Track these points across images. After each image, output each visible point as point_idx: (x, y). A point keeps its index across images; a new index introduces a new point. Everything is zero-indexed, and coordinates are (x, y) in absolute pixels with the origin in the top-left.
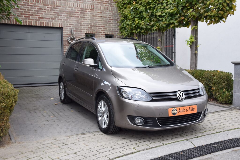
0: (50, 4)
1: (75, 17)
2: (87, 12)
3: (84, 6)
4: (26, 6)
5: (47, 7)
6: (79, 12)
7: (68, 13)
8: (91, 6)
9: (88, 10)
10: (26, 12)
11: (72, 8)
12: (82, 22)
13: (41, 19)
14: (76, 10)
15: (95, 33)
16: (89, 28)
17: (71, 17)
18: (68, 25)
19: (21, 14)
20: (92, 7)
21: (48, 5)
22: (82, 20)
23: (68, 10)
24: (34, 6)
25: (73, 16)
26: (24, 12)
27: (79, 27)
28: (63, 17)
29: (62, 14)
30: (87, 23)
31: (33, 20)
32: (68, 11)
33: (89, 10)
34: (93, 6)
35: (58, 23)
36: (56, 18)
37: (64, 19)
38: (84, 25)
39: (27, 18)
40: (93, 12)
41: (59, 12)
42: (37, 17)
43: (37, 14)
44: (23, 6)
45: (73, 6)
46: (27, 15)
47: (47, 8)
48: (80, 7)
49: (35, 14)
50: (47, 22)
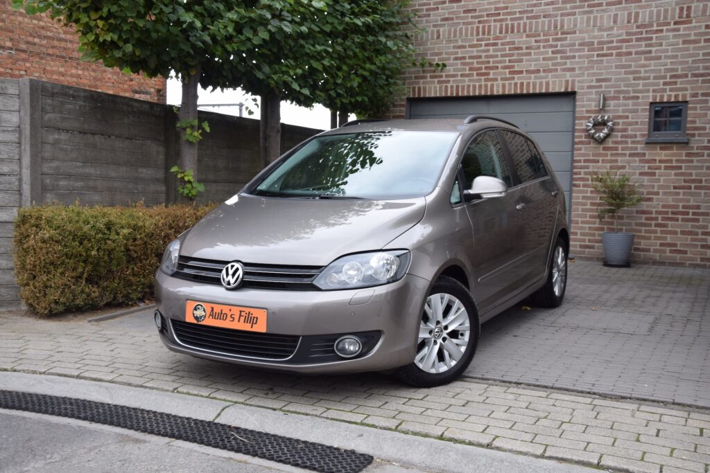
0: (543, 31)
1: (619, 55)
2: (664, 34)
3: (651, 17)
4: (483, 48)
5: (536, 41)
6: (634, 37)
7: (596, 46)
8: (682, 9)
9: (668, 27)
10: (483, 63)
11: (612, 28)
12: (642, 69)
13: (516, 76)
14: (622, 33)
15: (688, 99)
16: (665, 84)
17: (605, 58)
18: (594, 84)
19: (471, 69)
20: (685, 13)
21: (539, 35)
22: (643, 62)
23: (595, 37)
24: (503, 44)
25: (611, 55)
26: (478, 63)
27: (628, 87)
28: (578, 63)
29: (577, 54)
30: (660, 70)
31: (496, 80)
32: (596, 41)
33: (672, 26)
34: (689, 8)
35: (564, 79)
36: (559, 68)
37: (580, 68)
38: (648, 78)
39: (483, 78)
40: (684, 29)
41: (568, 49)
42: (507, 71)
43: (507, 64)
44: (475, 49)
45: (612, 24)
46: (483, 71)
47: (534, 44)
48: (636, 21)
49: (503, 64)
50: (531, 81)
